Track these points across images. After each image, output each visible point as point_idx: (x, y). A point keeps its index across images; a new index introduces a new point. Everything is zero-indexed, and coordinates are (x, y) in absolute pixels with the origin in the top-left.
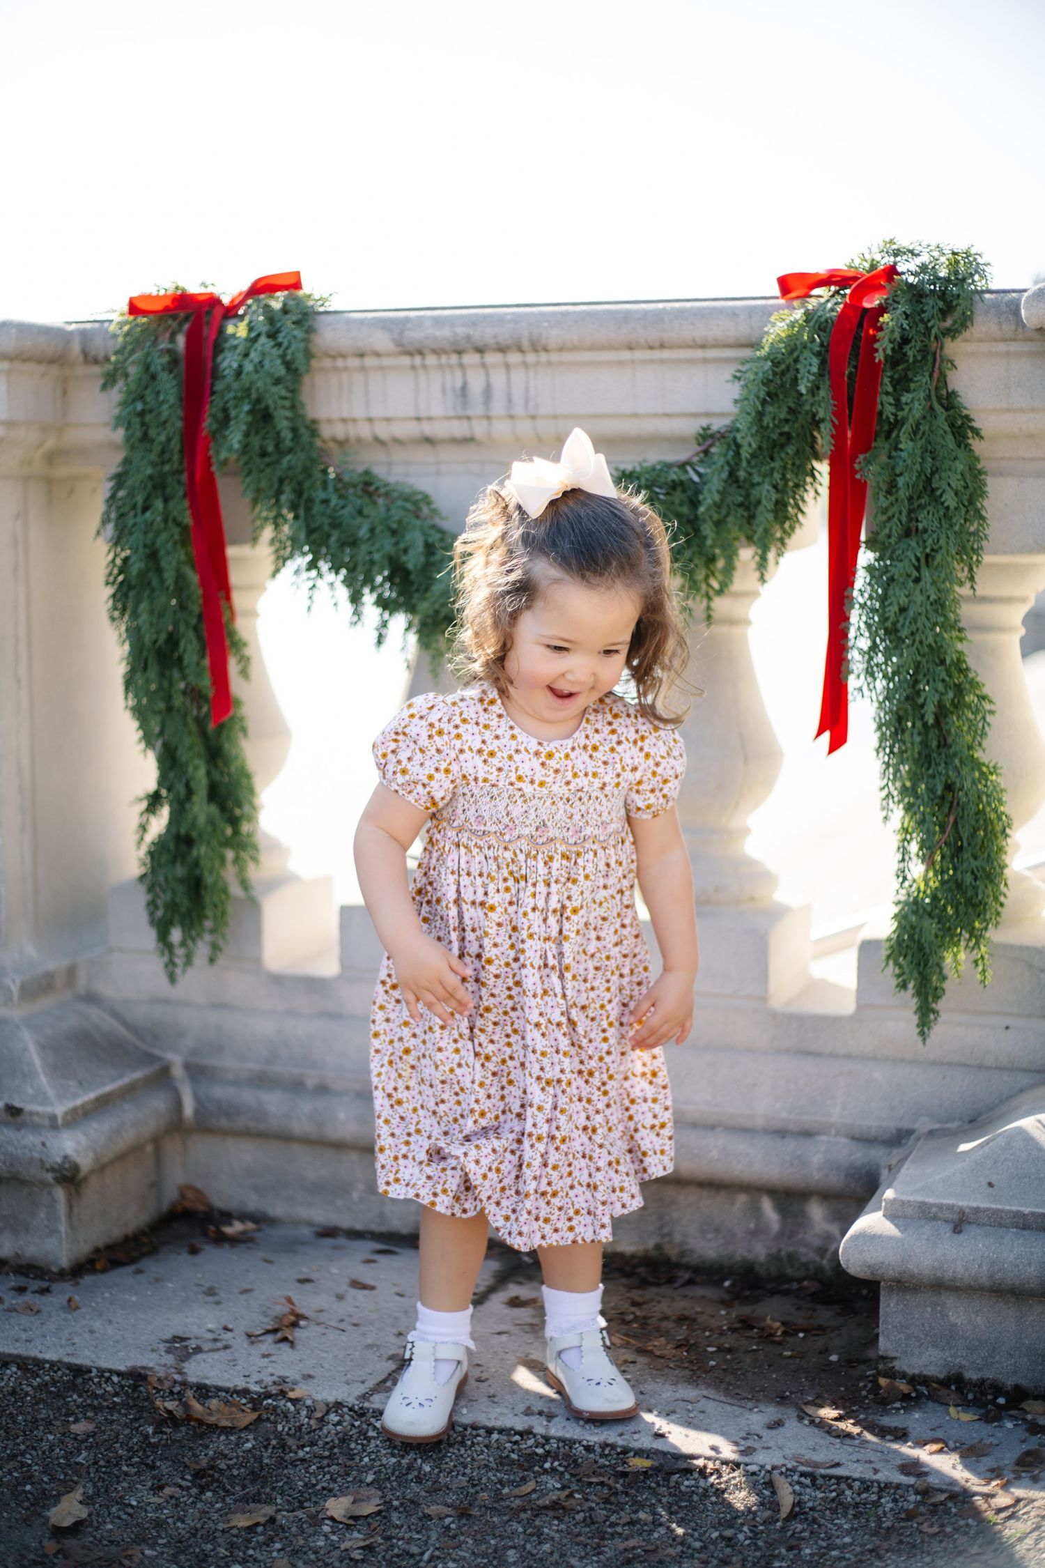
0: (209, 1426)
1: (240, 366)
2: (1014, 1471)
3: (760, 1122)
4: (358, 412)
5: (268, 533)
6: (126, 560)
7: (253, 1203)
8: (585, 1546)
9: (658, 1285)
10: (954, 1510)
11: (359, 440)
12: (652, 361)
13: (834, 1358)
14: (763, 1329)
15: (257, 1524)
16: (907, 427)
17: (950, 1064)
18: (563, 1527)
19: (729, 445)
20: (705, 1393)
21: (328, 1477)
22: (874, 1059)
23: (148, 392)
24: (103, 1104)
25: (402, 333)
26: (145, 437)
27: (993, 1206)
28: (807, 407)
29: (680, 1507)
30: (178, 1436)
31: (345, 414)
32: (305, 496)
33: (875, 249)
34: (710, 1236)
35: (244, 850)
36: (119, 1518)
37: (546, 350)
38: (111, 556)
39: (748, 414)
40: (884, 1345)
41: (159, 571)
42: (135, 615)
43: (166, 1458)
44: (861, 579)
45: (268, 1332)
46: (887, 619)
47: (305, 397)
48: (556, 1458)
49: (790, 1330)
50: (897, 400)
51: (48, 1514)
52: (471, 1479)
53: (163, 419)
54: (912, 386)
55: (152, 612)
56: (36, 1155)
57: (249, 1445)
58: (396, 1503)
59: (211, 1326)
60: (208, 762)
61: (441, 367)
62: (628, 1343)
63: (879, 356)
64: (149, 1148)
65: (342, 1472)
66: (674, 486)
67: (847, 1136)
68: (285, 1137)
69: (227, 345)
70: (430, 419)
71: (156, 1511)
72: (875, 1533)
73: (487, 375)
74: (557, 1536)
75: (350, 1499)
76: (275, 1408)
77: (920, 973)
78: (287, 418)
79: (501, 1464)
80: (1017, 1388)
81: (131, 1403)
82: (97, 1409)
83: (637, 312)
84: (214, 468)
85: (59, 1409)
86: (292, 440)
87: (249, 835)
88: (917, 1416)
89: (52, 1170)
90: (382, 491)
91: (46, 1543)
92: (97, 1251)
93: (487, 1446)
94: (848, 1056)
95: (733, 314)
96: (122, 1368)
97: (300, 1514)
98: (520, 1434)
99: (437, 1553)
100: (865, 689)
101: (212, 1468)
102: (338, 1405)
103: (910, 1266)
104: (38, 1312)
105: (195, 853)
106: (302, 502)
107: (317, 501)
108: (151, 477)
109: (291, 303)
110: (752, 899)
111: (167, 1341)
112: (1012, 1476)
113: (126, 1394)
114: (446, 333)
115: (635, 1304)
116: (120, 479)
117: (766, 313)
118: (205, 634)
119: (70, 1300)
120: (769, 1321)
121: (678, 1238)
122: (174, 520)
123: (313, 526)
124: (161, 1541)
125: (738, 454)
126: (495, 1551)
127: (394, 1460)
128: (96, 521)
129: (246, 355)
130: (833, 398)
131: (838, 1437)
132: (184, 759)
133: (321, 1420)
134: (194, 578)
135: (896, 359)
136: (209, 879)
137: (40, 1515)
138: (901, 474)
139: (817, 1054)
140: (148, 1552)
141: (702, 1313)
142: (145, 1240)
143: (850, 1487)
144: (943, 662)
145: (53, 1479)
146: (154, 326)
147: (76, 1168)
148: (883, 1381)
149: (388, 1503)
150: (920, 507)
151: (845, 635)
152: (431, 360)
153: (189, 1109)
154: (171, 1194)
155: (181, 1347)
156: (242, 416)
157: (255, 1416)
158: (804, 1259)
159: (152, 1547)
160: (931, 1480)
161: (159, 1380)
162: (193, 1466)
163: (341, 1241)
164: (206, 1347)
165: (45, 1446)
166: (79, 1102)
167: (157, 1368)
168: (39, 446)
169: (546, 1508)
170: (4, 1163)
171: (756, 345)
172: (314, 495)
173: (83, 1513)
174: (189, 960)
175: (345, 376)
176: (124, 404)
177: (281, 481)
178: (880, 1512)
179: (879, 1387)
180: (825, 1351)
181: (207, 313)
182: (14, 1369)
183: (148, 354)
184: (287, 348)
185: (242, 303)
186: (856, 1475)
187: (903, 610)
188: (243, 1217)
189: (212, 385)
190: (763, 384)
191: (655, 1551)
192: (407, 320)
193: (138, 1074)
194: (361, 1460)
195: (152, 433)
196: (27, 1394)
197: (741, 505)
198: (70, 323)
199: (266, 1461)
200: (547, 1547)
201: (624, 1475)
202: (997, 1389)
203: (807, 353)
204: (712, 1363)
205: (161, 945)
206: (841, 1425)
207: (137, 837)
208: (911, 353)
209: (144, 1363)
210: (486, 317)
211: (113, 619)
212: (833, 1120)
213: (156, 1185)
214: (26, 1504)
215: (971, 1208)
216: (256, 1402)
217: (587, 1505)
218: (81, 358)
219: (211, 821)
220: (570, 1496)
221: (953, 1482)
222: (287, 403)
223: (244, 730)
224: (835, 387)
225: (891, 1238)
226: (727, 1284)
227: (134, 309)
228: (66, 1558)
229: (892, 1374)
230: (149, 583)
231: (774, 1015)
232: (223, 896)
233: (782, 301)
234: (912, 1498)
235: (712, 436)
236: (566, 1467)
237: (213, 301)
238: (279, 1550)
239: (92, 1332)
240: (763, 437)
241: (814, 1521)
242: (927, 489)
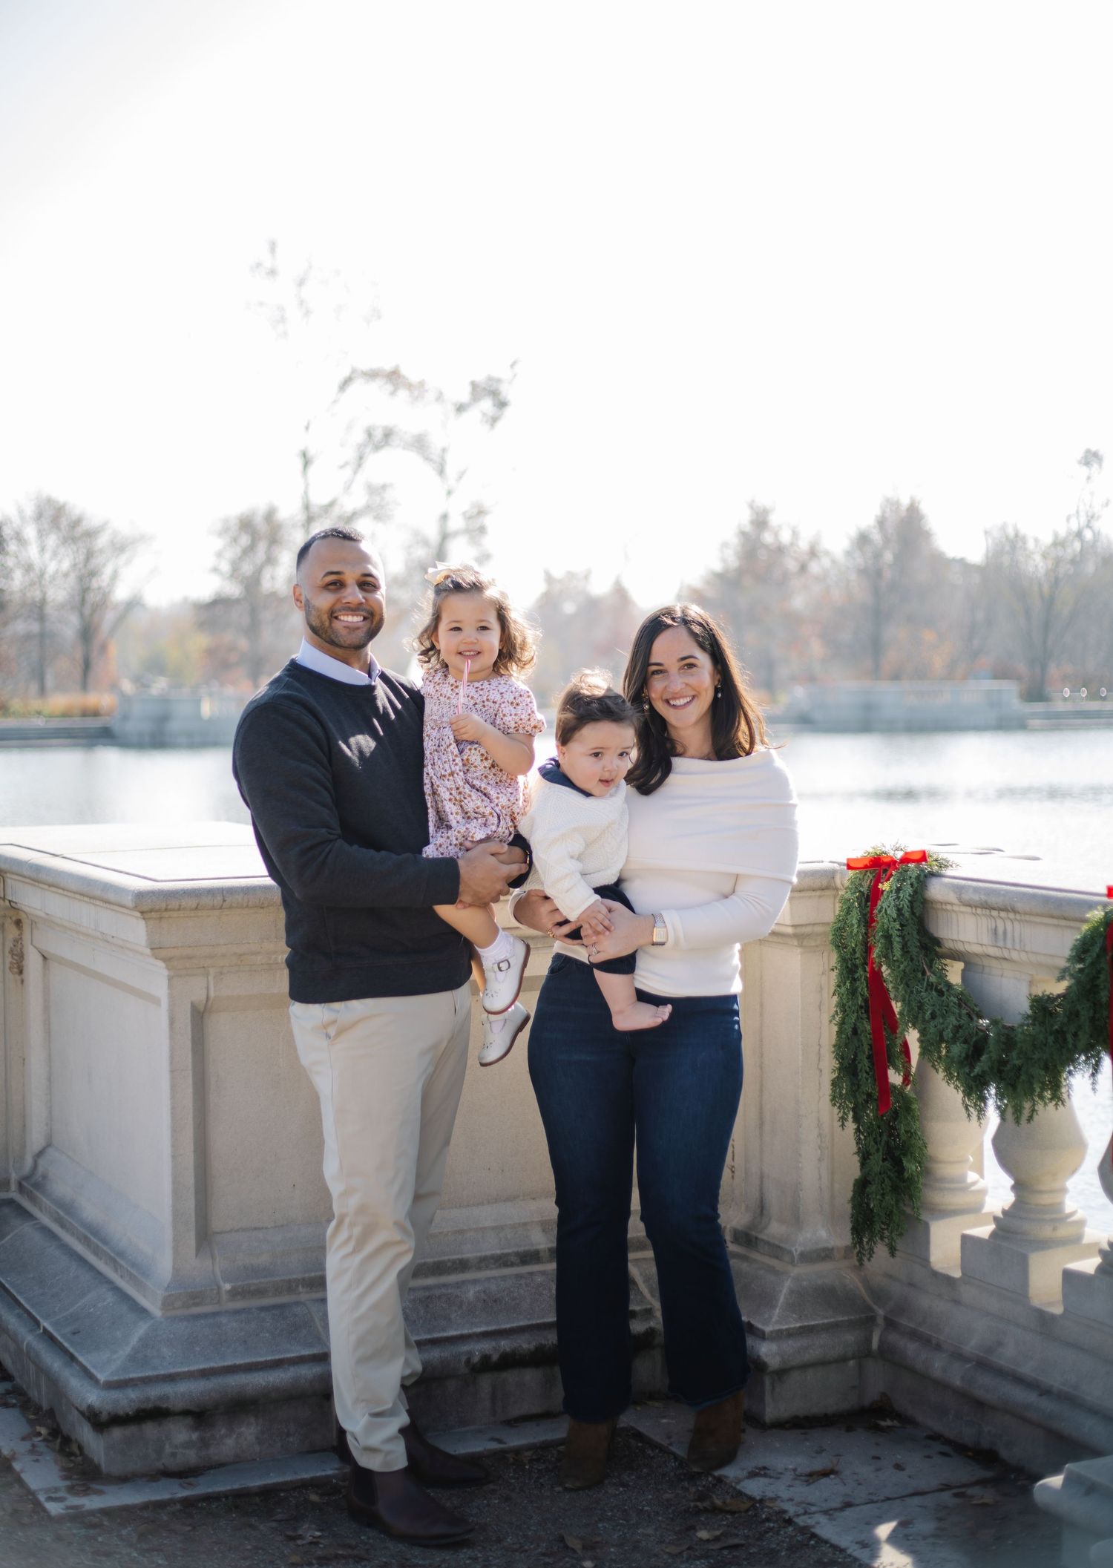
4: (955, 937)
24: (806, 1331)
25: (960, 895)
31: (951, 937)
45: (810, 1475)
61: (984, 916)
64: (849, 1362)
70: (985, 945)
73: (1003, 924)
76: (757, 1509)
83: (1053, 897)
86: (902, 955)
90: (945, 989)
102: (784, 1513)
114: (976, 897)
117: (1097, 905)
133: (770, 1518)
142: (833, 1419)
152: (979, 911)
153: (874, 1343)
154: (871, 1395)
155: (758, 1471)
163: (934, 1443)
164: (770, 1475)
174: (871, 1251)
175: (948, 913)
192: (964, 886)
193: (847, 1318)
205: (855, 1241)
210: (994, 890)
213: (860, 1388)
222: (899, 933)
225: (1057, 1492)
227: (850, 865)
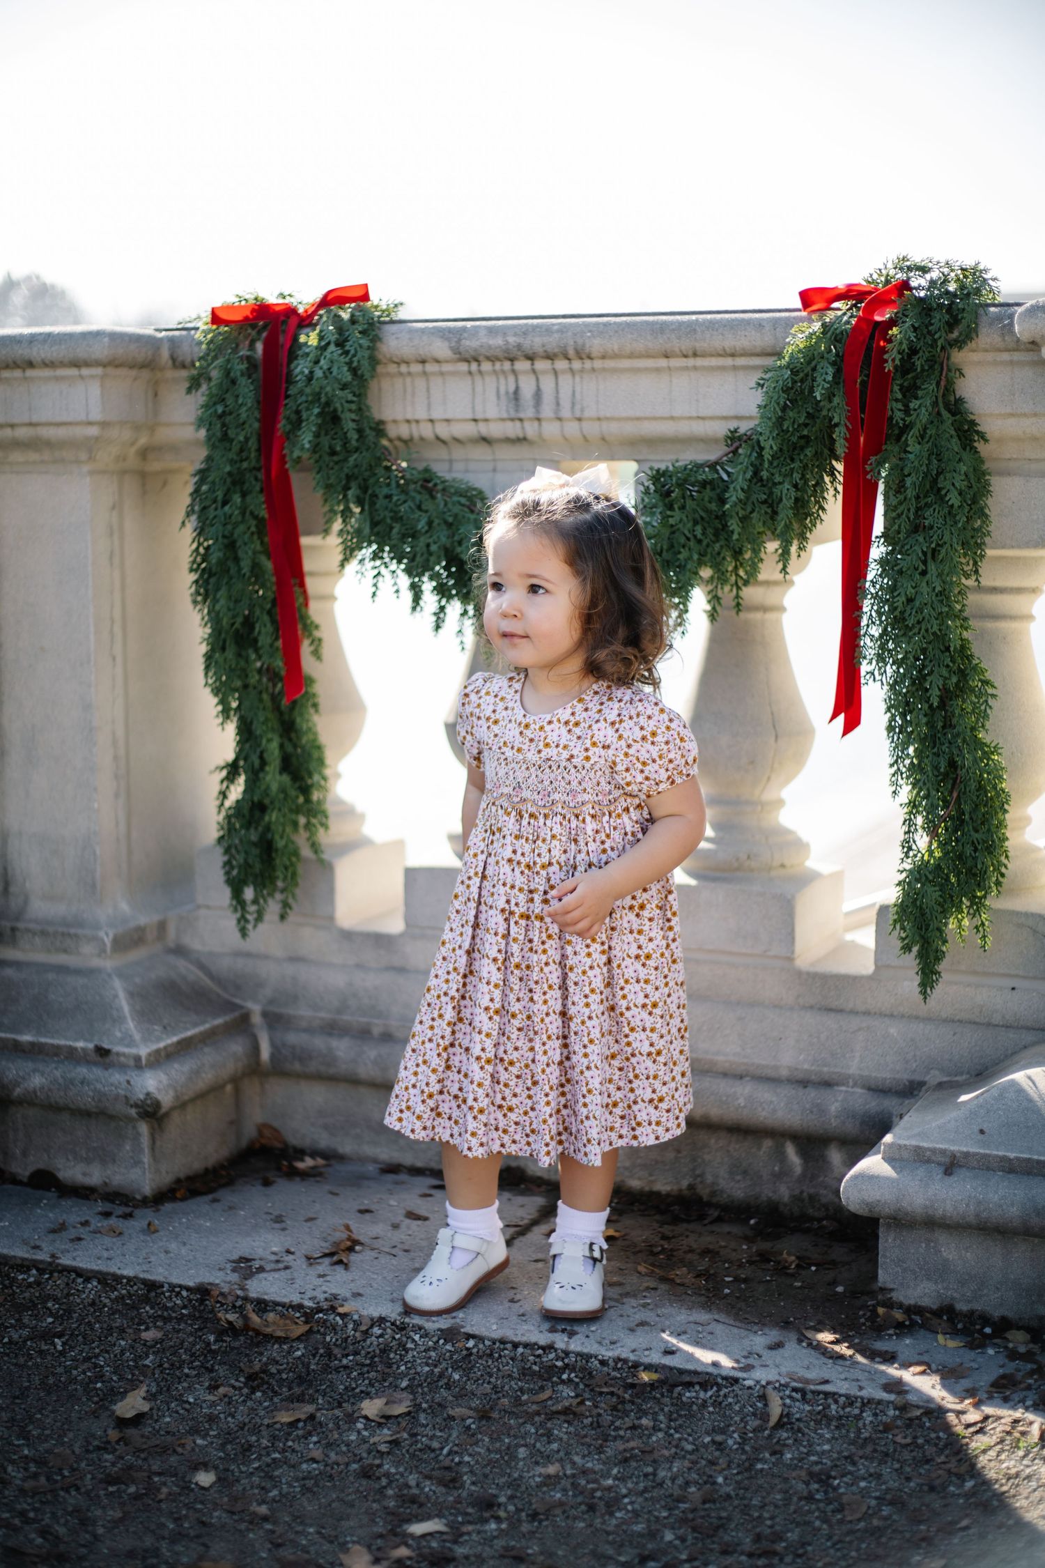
0: (265, 1336)
1: (311, 372)
2: (987, 1392)
3: (784, 1073)
4: (421, 414)
5: (337, 525)
6: (207, 549)
7: (324, 1141)
8: (590, 1446)
9: (688, 1222)
10: (928, 1424)
11: (422, 439)
12: (686, 368)
13: (840, 1289)
14: (779, 1262)
15: (298, 1420)
16: (914, 431)
17: (960, 1021)
18: (572, 1429)
19: (753, 448)
20: (716, 1317)
21: (367, 1382)
22: (892, 1016)
23: (228, 396)
24: (185, 1047)
25: (459, 341)
26: (225, 437)
27: (982, 1151)
28: (824, 413)
29: (680, 1416)
30: (237, 1344)
31: (409, 416)
32: (370, 492)
33: (890, 265)
34: (738, 1178)
35: (315, 817)
36: (177, 1412)
37: (590, 358)
38: (195, 545)
39: (770, 419)
40: (884, 1277)
41: (237, 560)
42: (215, 601)
43: (225, 1363)
44: (873, 572)
45: (326, 1255)
46: (896, 608)
47: (371, 400)
48: (573, 1369)
49: (803, 1263)
50: (906, 406)
51: (114, 1407)
52: (495, 1387)
53: (241, 421)
54: (920, 393)
55: (230, 598)
56: (122, 1092)
57: (299, 1353)
58: (424, 1405)
59: (275, 1249)
60: (281, 736)
61: (495, 372)
62: (653, 1272)
63: (889, 366)
64: (229, 1088)
65: (380, 1378)
66: (704, 484)
67: (863, 1087)
68: (354, 1081)
69: (300, 353)
70: (486, 420)
71: (211, 1407)
72: (853, 1443)
73: (537, 380)
74: (565, 1437)
75: (384, 1400)
76: (325, 1321)
77: (922, 937)
78: (354, 421)
79: (524, 1375)
80: (1004, 1319)
81: (197, 1314)
82: (166, 1320)
83: (672, 323)
84: (287, 466)
85: (132, 1319)
86: (357, 440)
87: (319, 802)
88: (908, 1341)
89: (136, 1106)
90: (440, 487)
91: (110, 1432)
92: (178, 1181)
93: (512, 1359)
94: (867, 1013)
95: (759, 325)
96: (191, 1284)
97: (337, 1412)
98: (543, 1348)
99: (456, 1448)
100: (876, 673)
101: (264, 1372)
102: (382, 1320)
103: (905, 1204)
104: (121, 1233)
105: (267, 818)
106: (367, 498)
107: (381, 497)
108: (230, 474)
109: (357, 314)
110: (783, 866)
111: (234, 1262)
112: (985, 1396)
113: (194, 1307)
114: (498, 341)
115: (664, 1238)
116: (203, 475)
117: (789, 323)
118: (278, 618)
119: (149, 1224)
120: (785, 1255)
121: (709, 1179)
122: (252, 513)
123: (377, 518)
124: (212, 1433)
125: (760, 456)
126: (508, 1448)
127: (427, 1369)
128: (181, 514)
129: (317, 362)
130: (847, 404)
131: (831, 1358)
132: (258, 732)
133: (366, 1332)
134: (268, 565)
135: (905, 367)
136: (280, 844)
137: (107, 1409)
138: (909, 475)
139: (840, 1011)
140: (199, 1442)
141: (725, 1247)
142: (224, 1173)
143: (836, 1402)
144: (948, 649)
145: (121, 1378)
146: (235, 334)
147: (157, 1104)
148: (881, 1310)
149: (417, 1407)
150: (927, 505)
151: (858, 623)
152: (486, 366)
153: (265, 1053)
154: (249, 1131)
155: (246, 1267)
156: (313, 418)
157: (307, 1327)
158: (824, 1200)
159: (204, 1438)
160: (911, 1398)
161: (222, 1294)
162: (247, 1370)
163: (403, 1177)
164: (268, 1267)
165: (117, 1350)
166: (162, 1045)
167: (222, 1284)
168: (133, 444)
169: (558, 1412)
170: (93, 1099)
171: (779, 355)
172: (377, 491)
173: (145, 1407)
174: (259, 917)
175: (408, 380)
176: (206, 406)
177: (348, 478)
178: (860, 1424)
179: (877, 1315)
180: (834, 1283)
181: (283, 322)
182: (95, 1283)
183: (228, 361)
184: (354, 356)
185: (315, 312)
186: (843, 1391)
187: (910, 600)
188: (314, 1154)
189: (287, 389)
190: (784, 392)
191: (651, 1452)
192: (464, 329)
193: (219, 1021)
194: (398, 1368)
195: (231, 433)
196: (105, 1306)
197: (765, 502)
198: (160, 330)
199: (312, 1367)
200: (555, 1446)
201: (633, 1386)
202: (985, 1319)
203: (824, 363)
204: (727, 1291)
205: (234, 903)
206: (837, 1348)
207: (218, 803)
208: (919, 363)
209: (211, 1281)
210: (535, 327)
211: (195, 602)
212: (851, 1072)
213: (235, 1123)
214: (96, 1399)
215: (963, 1153)
216: (309, 1315)
217: (595, 1412)
218: (170, 362)
219: (283, 790)
220: (582, 1403)
221: (930, 1400)
222: (354, 407)
223: (315, 706)
224: (849, 394)
225: (887, 1178)
226: (752, 1222)
227: (216, 318)
228: (126, 1445)
229: (890, 1304)
230: (228, 571)
231: (799, 973)
232: (294, 859)
233: (804, 314)
234: (891, 1413)
235: (740, 438)
236: (581, 1379)
237: (290, 311)
238: (315, 1443)
239: (167, 1252)
240: (783, 440)
241: (799, 1430)
242: (933, 488)
